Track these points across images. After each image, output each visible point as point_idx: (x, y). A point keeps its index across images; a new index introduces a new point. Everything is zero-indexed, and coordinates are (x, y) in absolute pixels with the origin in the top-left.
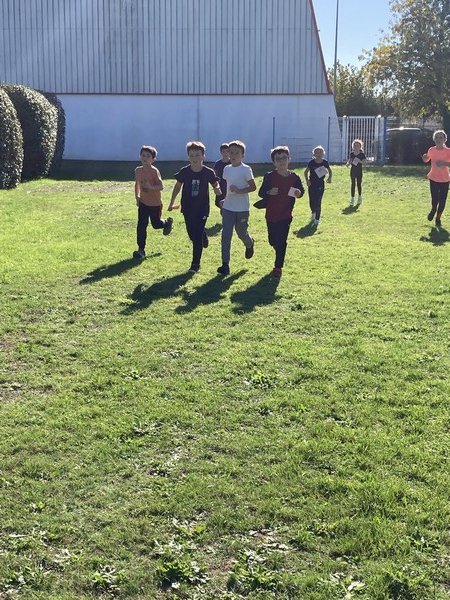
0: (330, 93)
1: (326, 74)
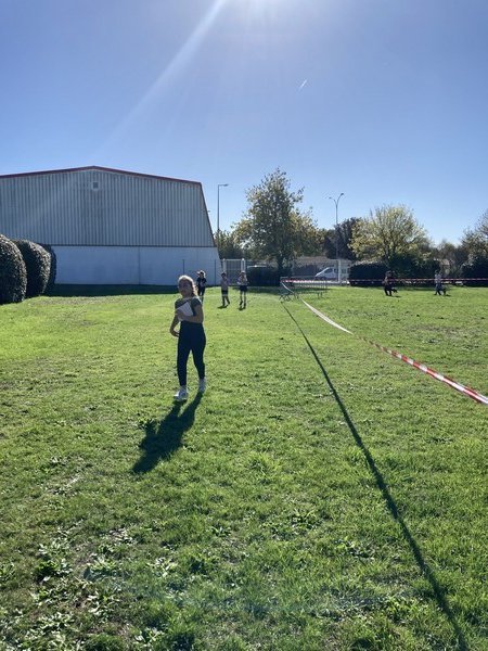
0: (215, 246)
1: (212, 235)
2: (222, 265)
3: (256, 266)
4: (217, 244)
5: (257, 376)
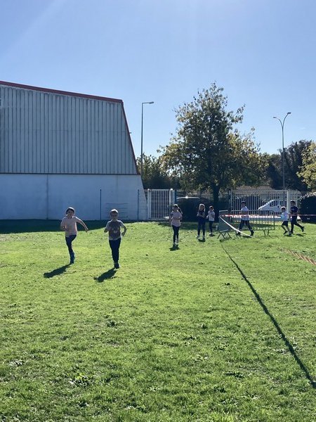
0: (138, 174)
1: (135, 161)
2: (146, 196)
3: (187, 197)
4: (140, 171)
5: (204, 327)
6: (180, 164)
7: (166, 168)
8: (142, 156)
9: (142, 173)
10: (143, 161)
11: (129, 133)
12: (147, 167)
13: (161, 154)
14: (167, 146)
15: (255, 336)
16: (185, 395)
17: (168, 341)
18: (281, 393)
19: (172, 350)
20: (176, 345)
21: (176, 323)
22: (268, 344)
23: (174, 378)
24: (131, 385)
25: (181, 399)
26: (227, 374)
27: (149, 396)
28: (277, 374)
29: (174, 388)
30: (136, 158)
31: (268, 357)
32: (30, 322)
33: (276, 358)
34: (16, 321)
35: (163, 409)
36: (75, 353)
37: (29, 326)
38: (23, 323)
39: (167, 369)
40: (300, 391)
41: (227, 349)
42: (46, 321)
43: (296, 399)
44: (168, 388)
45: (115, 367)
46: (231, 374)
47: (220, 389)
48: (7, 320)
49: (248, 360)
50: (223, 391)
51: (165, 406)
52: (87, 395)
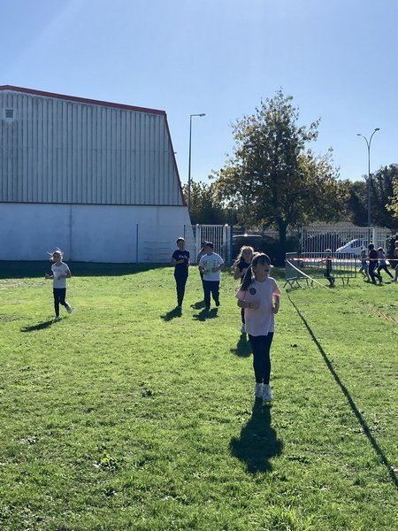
0: (185, 205)
1: (182, 189)
2: (195, 233)
3: (246, 235)
4: (187, 201)
6: (238, 192)
7: (220, 199)
8: (189, 182)
9: (190, 203)
10: (192, 189)
11: (173, 154)
12: (195, 197)
13: (213, 181)
14: (222, 170)
15: (326, 411)
16: (237, 484)
17: (218, 416)
18: (357, 483)
19: (221, 427)
20: (228, 421)
21: (228, 393)
22: (343, 422)
23: (224, 462)
24: (170, 469)
25: (232, 488)
26: (290, 459)
27: (192, 484)
28: (352, 460)
29: (223, 475)
30: (182, 186)
31: (342, 439)
32: (47, 390)
33: (352, 440)
34: (29, 388)
35: (209, 501)
36: (101, 430)
37: (45, 395)
38: (38, 391)
39: (216, 451)
40: (380, 481)
41: (291, 427)
42: (67, 389)
43: (375, 491)
44: (216, 475)
45: (150, 447)
46: (295, 459)
47: (280, 476)
48: (18, 386)
49: (317, 442)
50: (284, 479)
51: (212, 497)
52: (115, 482)
